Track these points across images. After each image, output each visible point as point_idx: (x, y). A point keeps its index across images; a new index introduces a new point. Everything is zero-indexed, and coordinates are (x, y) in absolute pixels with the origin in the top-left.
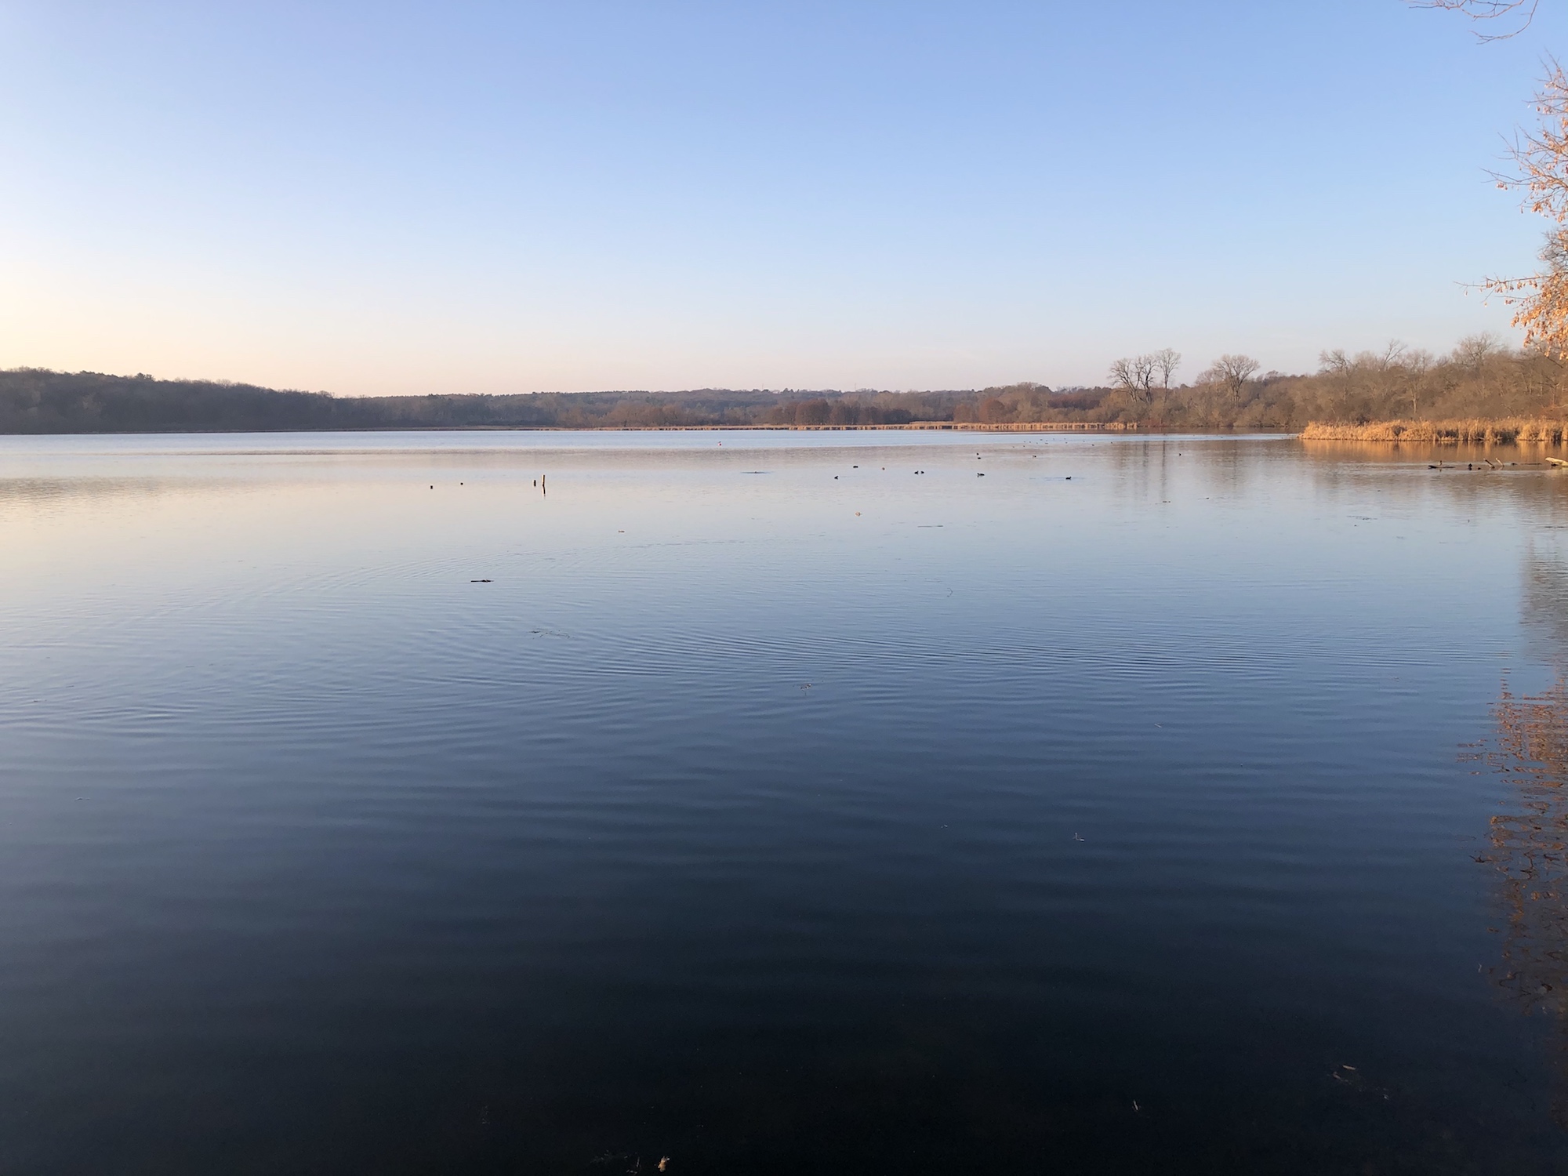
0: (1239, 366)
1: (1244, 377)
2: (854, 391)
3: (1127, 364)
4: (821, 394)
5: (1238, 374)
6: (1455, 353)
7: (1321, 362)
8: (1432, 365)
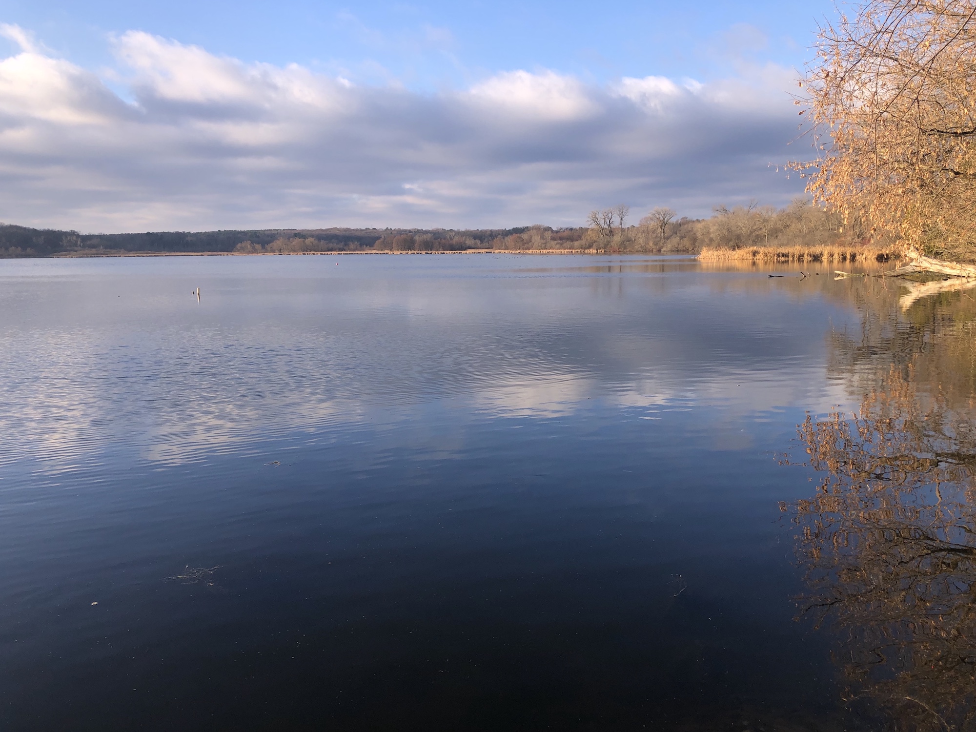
0: (665, 215)
1: (667, 221)
2: (431, 230)
3: (597, 213)
5: (664, 219)
8: (776, 214)
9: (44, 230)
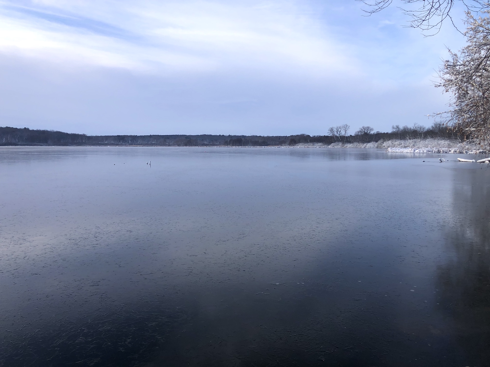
0: (368, 130)
1: (369, 133)
2: (250, 136)
3: (333, 128)
4: (240, 136)
5: (367, 132)
6: (432, 127)
7: (392, 129)
8: (425, 130)
9: (71, 133)
